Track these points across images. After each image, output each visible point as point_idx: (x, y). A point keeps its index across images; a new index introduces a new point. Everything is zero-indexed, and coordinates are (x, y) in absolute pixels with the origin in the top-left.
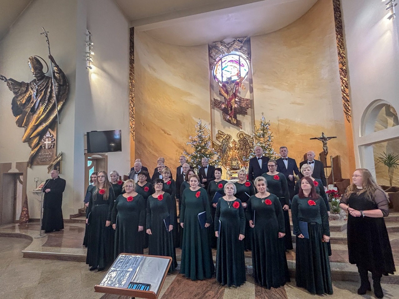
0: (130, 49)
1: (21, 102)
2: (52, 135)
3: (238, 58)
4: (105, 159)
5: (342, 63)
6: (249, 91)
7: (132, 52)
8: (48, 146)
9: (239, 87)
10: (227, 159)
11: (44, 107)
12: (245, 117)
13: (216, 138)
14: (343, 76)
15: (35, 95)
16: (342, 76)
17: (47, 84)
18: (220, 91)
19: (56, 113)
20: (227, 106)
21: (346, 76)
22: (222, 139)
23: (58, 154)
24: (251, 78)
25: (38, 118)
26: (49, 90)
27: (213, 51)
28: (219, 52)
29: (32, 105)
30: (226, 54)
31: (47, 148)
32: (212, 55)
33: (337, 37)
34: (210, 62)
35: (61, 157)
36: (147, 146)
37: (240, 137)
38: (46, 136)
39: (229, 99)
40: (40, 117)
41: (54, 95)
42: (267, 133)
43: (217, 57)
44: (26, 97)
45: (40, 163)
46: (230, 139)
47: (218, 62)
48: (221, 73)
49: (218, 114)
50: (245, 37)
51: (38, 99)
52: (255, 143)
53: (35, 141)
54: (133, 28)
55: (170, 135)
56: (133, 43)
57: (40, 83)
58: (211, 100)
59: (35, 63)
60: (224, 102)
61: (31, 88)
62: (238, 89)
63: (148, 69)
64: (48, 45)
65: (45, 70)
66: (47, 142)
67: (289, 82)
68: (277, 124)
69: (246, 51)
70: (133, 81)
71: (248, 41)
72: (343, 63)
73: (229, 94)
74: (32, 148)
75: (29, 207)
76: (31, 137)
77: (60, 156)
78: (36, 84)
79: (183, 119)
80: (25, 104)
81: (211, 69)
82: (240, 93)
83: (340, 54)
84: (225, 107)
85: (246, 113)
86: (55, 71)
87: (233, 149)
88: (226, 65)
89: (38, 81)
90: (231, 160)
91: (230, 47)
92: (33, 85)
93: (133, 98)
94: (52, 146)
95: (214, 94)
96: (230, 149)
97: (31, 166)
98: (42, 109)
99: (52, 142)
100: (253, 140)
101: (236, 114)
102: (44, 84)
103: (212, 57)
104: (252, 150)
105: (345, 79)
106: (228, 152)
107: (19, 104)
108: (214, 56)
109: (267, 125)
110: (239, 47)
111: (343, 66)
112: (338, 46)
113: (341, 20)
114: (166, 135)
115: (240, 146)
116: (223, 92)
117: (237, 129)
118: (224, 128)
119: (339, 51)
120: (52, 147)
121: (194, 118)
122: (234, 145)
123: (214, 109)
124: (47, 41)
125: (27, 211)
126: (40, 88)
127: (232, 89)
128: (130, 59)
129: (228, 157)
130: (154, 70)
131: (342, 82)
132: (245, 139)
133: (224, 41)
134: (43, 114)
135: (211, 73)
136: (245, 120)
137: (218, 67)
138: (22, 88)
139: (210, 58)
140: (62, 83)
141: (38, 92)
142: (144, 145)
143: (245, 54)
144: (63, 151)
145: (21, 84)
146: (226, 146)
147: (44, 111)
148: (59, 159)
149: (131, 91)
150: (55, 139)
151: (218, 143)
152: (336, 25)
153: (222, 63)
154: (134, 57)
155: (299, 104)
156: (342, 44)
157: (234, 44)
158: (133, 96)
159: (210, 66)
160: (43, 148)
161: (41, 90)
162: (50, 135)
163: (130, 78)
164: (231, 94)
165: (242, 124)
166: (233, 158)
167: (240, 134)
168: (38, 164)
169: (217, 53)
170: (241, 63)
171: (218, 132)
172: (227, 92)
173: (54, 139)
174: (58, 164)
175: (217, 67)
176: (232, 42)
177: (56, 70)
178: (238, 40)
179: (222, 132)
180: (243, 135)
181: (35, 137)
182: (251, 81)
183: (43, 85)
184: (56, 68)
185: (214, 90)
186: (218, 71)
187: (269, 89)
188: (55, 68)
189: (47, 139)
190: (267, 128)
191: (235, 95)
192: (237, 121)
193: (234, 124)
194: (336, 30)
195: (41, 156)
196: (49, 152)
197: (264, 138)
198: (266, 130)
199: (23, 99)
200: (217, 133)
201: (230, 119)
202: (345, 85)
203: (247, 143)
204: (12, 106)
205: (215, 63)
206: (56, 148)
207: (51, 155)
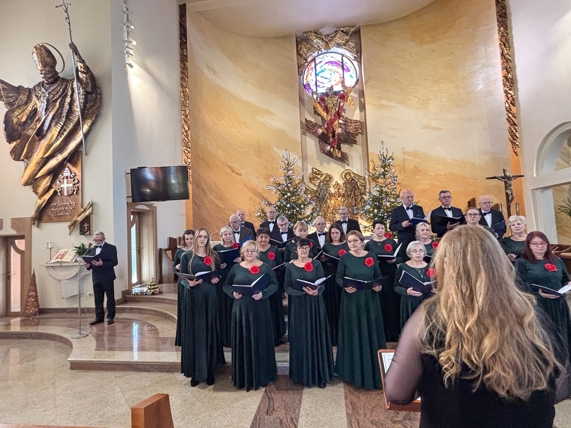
0: (180, 39)
1: (19, 119)
2: (74, 173)
3: (341, 58)
4: (153, 212)
5: (506, 69)
6: (358, 109)
7: (183, 44)
8: (68, 191)
9: (345, 102)
10: (326, 211)
11: (60, 128)
12: (352, 148)
13: (308, 180)
14: (508, 88)
15: (45, 107)
16: (506, 88)
17: (64, 91)
18: (314, 108)
19: (80, 137)
20: (328, 131)
21: (513, 88)
22: (318, 181)
23: (85, 205)
24: (361, 89)
25: (49, 146)
26: (68, 100)
27: (302, 46)
28: (312, 48)
29: (38, 126)
30: (324, 51)
31: (66, 194)
32: (301, 52)
33: (499, 30)
34: (298, 64)
35: (91, 208)
36: (207, 192)
37: (346, 178)
38: (63, 175)
39: (330, 120)
40: (53, 144)
41: (77, 109)
42: (390, 172)
43: (310, 55)
44: (27, 112)
45: (55, 219)
46: (330, 181)
47: (310, 63)
48: (315, 80)
49: (312, 143)
50: (353, 26)
51: (48, 115)
52: (368, 187)
53: (45, 183)
54: (185, 4)
55: (240, 175)
56: (185, 30)
57: (52, 88)
58: (301, 122)
59: (45, 54)
60: (321, 124)
61: (37, 96)
62: (343, 105)
63: (206, 71)
64: (69, 25)
65: (58, 68)
66: (66, 186)
67: (419, 96)
68: (402, 158)
69: (353, 47)
70: (187, 89)
71: (357, 33)
72: (508, 68)
73: (330, 112)
74: (39, 195)
75: (38, 290)
76: (37, 177)
77: (89, 208)
78: (46, 91)
79: (260, 150)
80: (25, 122)
81: (301, 74)
82: (344, 111)
83: (503, 55)
84: (323, 133)
85: (355, 142)
86: (79, 68)
87: (335, 196)
88: (323, 68)
89: (47, 86)
90: (332, 213)
91: (330, 40)
92: (40, 92)
93: (186, 116)
94: (74, 191)
95: (304, 111)
96: (330, 196)
97: (38, 225)
98: (55, 131)
99: (74, 185)
100: (366, 183)
101: (340, 143)
102: (59, 90)
103: (301, 55)
104: (364, 196)
105: (511, 92)
106: (328, 201)
107: (16, 123)
108: (306, 54)
109: (390, 160)
110: (343, 42)
111: (508, 73)
112: (500, 44)
113: (504, 5)
114: (234, 174)
115: (346, 191)
116: (320, 110)
117: (341, 166)
118: (321, 164)
119: (503, 51)
120: (75, 193)
121: (275, 149)
122: (336, 190)
123: (306, 135)
124: (68, 20)
125: (36, 296)
126: (53, 97)
127: (334, 105)
128: (181, 55)
129: (329, 207)
130: (215, 72)
131: (507, 96)
132: (353, 182)
133: (320, 31)
134: (57, 139)
135: (300, 80)
136: (354, 153)
137: (310, 71)
138: (21, 97)
139: (299, 57)
140: (89, 90)
141: (50, 104)
142: (203, 190)
143: (353, 52)
144: (95, 200)
145: (19, 90)
146: (325, 192)
147: (60, 134)
148: (87, 213)
149: (184, 105)
150: (80, 180)
151: (312, 186)
152: (498, 12)
153: (316, 65)
154: (187, 52)
155: (435, 129)
156: (507, 40)
157: (336, 37)
158: (187, 113)
159: (298, 69)
160: (59, 194)
161: (54, 99)
162: (71, 173)
163: (181, 84)
164: (334, 112)
165: (349, 159)
166: (336, 210)
167: (346, 174)
168: (51, 220)
169: (309, 50)
170: (344, 66)
171: (313, 170)
172: (326, 109)
173: (78, 180)
174: (87, 219)
175: (308, 71)
176: (332, 34)
177: (81, 67)
178: (342, 31)
179: (318, 170)
180: (350, 175)
181: (44, 176)
182: (362, 94)
183: (58, 93)
184: (82, 65)
185: (306, 105)
186: (310, 79)
187: (388, 106)
188: (80, 65)
189: (65, 180)
190: (389, 164)
191: (338, 115)
192: (342, 153)
193: (337, 159)
194: (498, 19)
195: (55, 207)
196: (70, 201)
197: (385, 179)
198: (388, 167)
199: (22, 114)
200: (310, 171)
201: (332, 150)
202: (511, 101)
203: (357, 187)
204: (4, 125)
205: (306, 64)
206: (81, 195)
207: (74, 205)
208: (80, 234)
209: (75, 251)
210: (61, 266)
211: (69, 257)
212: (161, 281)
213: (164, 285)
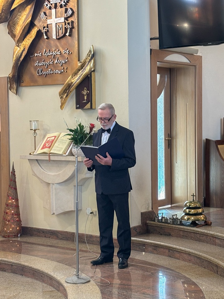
4: (195, 68)
23: (84, 55)
31: (54, 37)
35: (92, 61)
45: (40, 80)
74: (17, 39)
76: (12, 8)
77: (90, 60)
120: (67, 34)
144: (99, 46)
148: (87, 69)
150: (75, 10)
160: (45, 37)
168: (34, 83)
174: (87, 82)
195: (40, 59)
196: (61, 49)
206: (77, 36)
207: (66, 56)
208: (77, 108)
209: (70, 137)
210: (50, 160)
211: (60, 146)
212: (207, 203)
213: (212, 210)
